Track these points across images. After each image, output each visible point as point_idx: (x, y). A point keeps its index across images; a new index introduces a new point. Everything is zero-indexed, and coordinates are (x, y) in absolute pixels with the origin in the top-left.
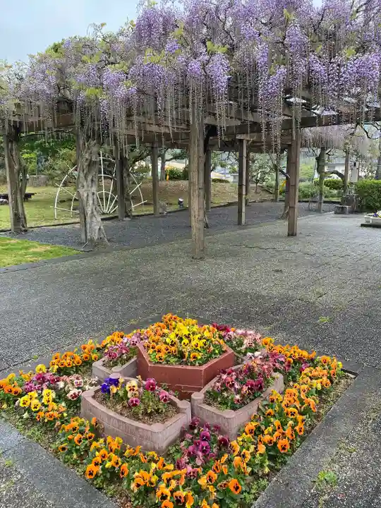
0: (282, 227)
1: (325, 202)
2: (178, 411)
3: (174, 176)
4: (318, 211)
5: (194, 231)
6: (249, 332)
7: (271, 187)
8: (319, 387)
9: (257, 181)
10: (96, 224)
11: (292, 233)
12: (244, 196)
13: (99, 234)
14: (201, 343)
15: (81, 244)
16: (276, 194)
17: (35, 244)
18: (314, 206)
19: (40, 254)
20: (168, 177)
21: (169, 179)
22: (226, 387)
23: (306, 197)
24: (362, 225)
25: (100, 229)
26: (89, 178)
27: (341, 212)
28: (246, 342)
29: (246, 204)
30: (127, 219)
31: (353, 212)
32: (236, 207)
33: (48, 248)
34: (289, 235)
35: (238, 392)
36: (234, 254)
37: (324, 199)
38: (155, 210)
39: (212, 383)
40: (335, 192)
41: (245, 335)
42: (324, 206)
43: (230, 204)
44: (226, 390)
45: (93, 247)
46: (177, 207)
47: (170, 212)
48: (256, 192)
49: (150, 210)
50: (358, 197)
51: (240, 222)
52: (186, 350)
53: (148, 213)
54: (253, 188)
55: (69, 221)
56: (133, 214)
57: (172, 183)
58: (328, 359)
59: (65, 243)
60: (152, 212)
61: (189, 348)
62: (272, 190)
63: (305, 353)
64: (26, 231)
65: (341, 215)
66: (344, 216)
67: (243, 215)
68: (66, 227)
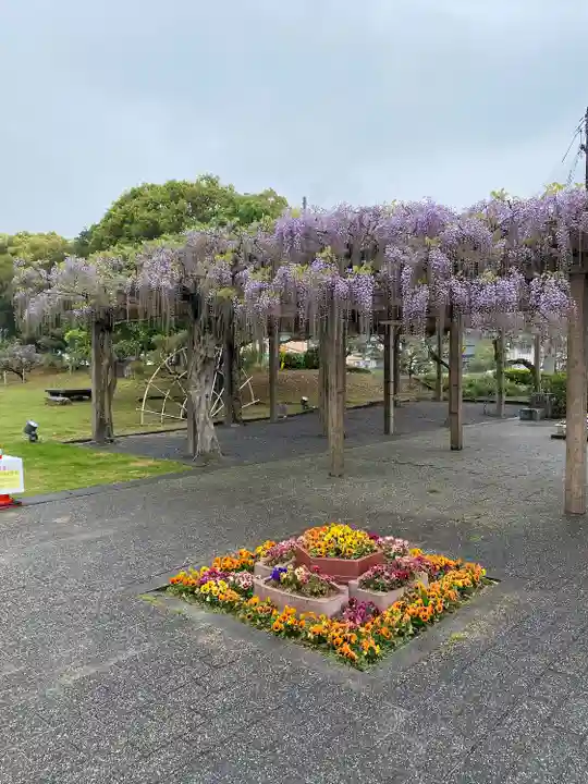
0: (443, 438)
1: (507, 402)
2: (339, 592)
3: (291, 363)
4: (497, 415)
5: (332, 443)
6: (397, 540)
7: (431, 380)
8: (461, 584)
9: (411, 372)
10: (208, 433)
11: (456, 447)
12: (392, 396)
13: (212, 446)
14: (355, 542)
15: (188, 457)
16: (437, 389)
17: (134, 458)
18: (491, 408)
19: (143, 470)
20: (283, 365)
21: (285, 367)
22: (378, 574)
23: (480, 395)
24: (553, 437)
25: (213, 439)
26: (203, 379)
27: (529, 417)
28: (394, 547)
29: (395, 405)
30: (235, 425)
31: (545, 417)
32: (381, 409)
33: (151, 462)
34: (452, 449)
35: (388, 578)
36: (381, 472)
37: (505, 398)
38: (272, 412)
39: (366, 574)
40: (523, 388)
41: (393, 542)
42: (506, 409)
43: (372, 404)
44: (378, 577)
45: (205, 462)
46: (300, 409)
47: (292, 416)
48: (411, 388)
49: (264, 412)
50: (552, 396)
51: (387, 430)
52: (343, 547)
53: (262, 416)
54: (405, 381)
55: (161, 429)
56: (244, 418)
57: (290, 373)
58: (473, 565)
59: (167, 456)
60: (268, 415)
61: (345, 545)
62: (432, 384)
63: (452, 562)
64: (112, 441)
65: (529, 422)
66: (532, 422)
67: (392, 420)
68: (158, 435)
